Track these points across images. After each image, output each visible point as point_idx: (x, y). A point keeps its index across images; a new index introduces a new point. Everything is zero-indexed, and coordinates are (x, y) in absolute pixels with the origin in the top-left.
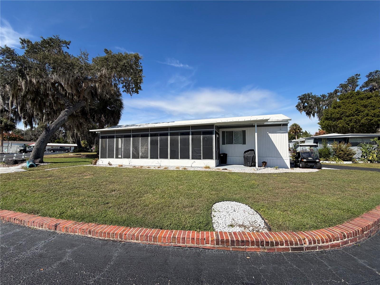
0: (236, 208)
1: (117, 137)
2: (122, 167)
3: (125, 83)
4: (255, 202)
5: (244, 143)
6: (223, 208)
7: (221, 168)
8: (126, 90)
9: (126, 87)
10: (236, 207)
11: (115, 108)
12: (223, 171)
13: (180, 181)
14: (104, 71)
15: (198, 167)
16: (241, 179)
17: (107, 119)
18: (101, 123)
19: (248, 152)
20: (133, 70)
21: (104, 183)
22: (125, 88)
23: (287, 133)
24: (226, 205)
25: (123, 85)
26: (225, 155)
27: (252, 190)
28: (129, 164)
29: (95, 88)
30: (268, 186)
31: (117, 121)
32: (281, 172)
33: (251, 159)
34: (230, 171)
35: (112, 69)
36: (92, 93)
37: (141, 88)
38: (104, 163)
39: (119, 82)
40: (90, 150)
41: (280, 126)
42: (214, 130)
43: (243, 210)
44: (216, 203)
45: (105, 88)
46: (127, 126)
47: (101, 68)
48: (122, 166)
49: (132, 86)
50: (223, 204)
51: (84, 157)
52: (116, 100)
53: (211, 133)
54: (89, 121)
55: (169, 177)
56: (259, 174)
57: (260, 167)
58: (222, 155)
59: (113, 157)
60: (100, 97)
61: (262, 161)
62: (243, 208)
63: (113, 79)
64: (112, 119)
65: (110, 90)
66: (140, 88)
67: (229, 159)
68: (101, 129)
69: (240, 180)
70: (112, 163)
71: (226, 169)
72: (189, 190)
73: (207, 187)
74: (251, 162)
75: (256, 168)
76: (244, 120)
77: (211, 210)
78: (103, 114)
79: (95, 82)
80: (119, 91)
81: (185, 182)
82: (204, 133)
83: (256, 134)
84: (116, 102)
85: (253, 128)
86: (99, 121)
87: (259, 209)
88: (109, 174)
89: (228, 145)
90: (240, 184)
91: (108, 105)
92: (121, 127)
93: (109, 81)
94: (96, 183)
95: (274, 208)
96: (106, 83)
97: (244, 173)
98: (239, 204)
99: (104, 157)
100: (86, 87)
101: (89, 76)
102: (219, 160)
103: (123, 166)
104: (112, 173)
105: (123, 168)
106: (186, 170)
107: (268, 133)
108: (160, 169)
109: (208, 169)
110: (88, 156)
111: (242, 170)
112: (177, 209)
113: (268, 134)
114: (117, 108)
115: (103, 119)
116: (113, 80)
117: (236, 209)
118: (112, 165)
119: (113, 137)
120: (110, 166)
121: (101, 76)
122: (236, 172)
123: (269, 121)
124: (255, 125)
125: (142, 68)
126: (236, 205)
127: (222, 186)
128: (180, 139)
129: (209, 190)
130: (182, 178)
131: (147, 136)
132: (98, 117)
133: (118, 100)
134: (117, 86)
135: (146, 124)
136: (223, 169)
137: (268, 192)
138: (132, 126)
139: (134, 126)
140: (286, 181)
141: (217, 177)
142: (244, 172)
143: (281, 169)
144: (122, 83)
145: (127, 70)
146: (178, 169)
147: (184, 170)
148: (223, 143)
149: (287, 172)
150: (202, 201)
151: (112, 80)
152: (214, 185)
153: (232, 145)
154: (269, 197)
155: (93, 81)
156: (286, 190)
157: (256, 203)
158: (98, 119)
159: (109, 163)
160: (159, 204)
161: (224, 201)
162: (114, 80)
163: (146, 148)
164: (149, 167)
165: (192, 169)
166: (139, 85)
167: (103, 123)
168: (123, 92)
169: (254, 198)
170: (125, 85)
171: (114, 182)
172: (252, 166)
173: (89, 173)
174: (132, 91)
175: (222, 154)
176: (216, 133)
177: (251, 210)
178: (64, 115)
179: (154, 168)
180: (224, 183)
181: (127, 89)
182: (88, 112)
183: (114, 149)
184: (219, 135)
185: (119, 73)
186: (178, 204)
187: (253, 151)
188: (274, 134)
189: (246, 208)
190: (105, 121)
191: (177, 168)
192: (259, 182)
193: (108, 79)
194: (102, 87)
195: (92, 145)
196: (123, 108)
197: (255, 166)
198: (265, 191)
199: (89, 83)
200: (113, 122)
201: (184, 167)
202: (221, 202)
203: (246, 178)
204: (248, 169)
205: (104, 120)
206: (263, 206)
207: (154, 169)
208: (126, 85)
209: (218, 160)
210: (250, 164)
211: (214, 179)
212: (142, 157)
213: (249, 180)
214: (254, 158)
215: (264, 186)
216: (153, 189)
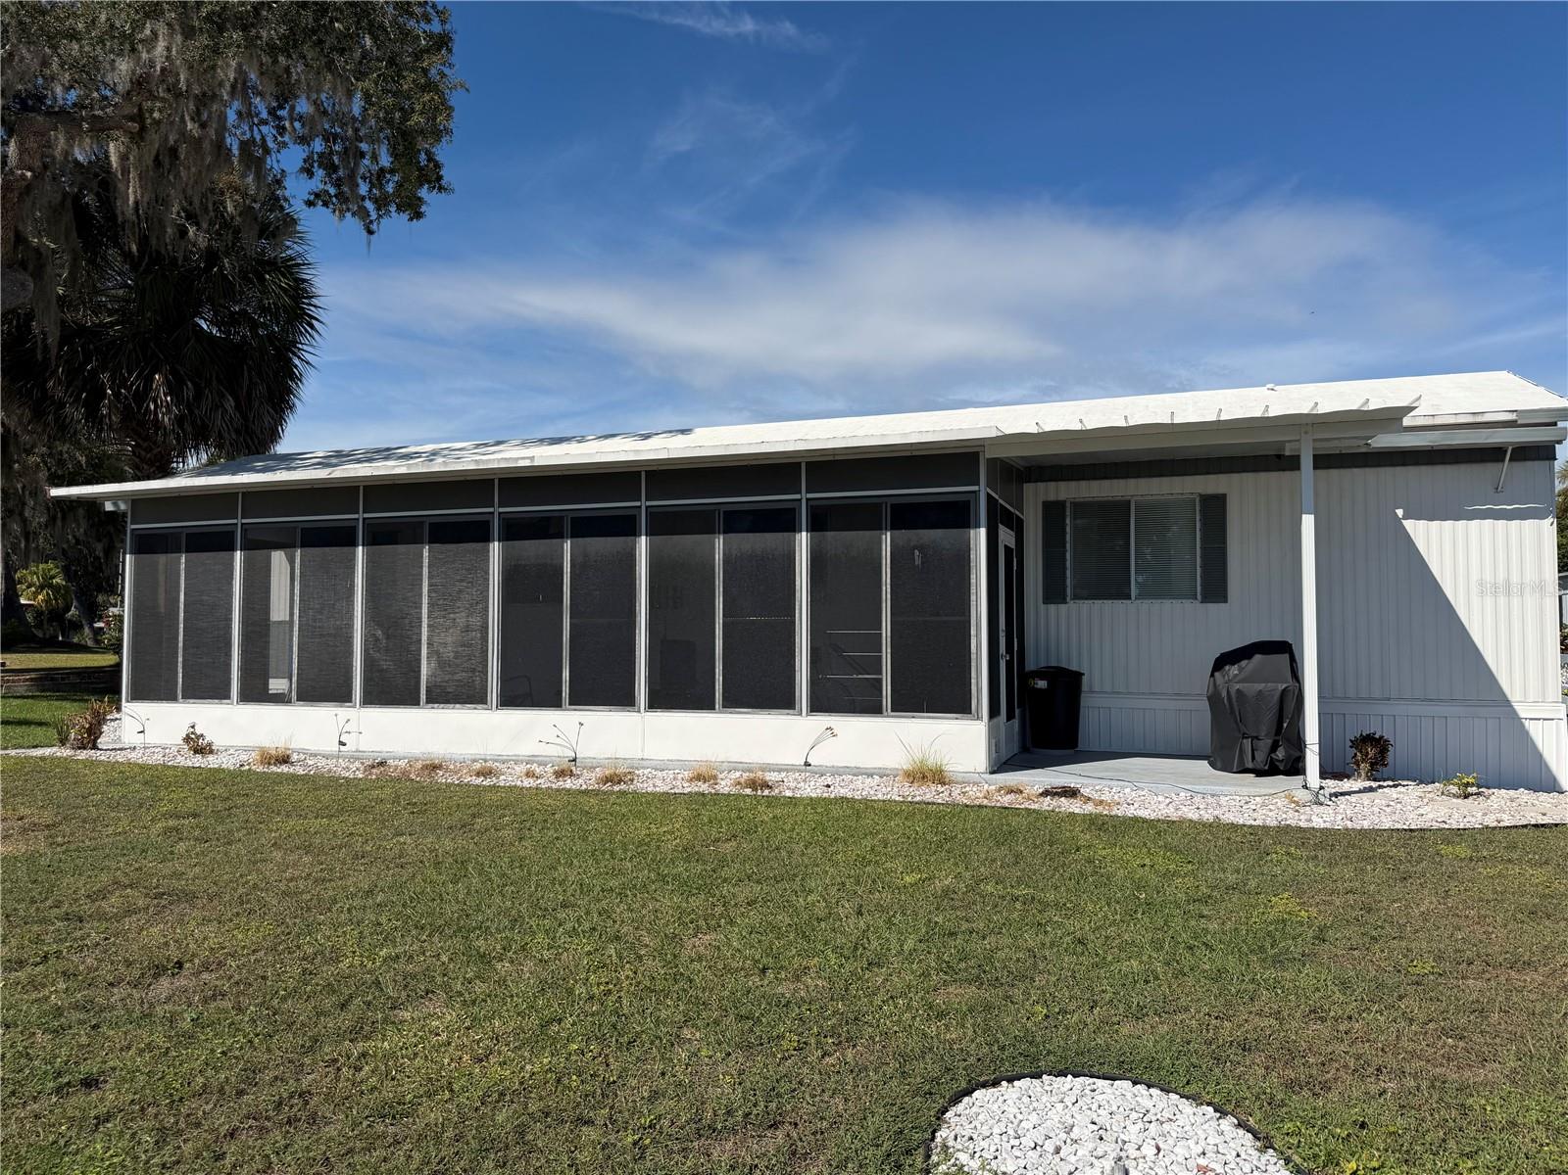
0: (1133, 1138)
1: (259, 543)
2: (284, 769)
3: (327, 140)
4: (1291, 1085)
5: (1215, 589)
6: (1027, 1142)
7: (1034, 780)
8: (332, 191)
9: (331, 169)
10: (1133, 1133)
11: (254, 326)
12: (1047, 804)
13: (706, 889)
14: (162, 48)
15: (857, 772)
16: (1189, 881)
17: (189, 406)
18: (146, 438)
19: (1244, 663)
20: (375, 38)
21: (113, 903)
22: (320, 173)
23: (1550, 520)
24: (1056, 1115)
25: (304, 156)
26: (1067, 684)
27: (1271, 973)
28: (335, 747)
29: (101, 178)
30: (1404, 944)
31: (267, 419)
32: (1505, 817)
33: (1268, 718)
34: (1100, 808)
35: (221, 29)
36: (81, 212)
37: (440, 178)
38: (151, 738)
39: (281, 130)
40: (87, 630)
41: (1500, 465)
42: (982, 489)
43: (1191, 1164)
44: (969, 1092)
45: (177, 175)
46: (334, 461)
47: (137, 26)
48: (285, 760)
49: (375, 158)
50: (1026, 1099)
51: (21, 690)
52: (261, 262)
53: (959, 515)
54: (56, 420)
55: (625, 850)
56: (1326, 839)
57: (1339, 776)
58: (1042, 684)
59: (220, 693)
60: (143, 242)
61: (1353, 733)
62: (1191, 1143)
63: (236, 105)
64: (230, 403)
65: (212, 191)
66: (432, 176)
67: (1096, 712)
68: (149, 478)
69: (1178, 887)
70: (212, 735)
71: (1071, 793)
72: (764, 970)
73: (909, 944)
74: (1269, 742)
75: (1305, 787)
76: (1212, 418)
77: (928, 1157)
78: (160, 373)
79: (101, 129)
80: (277, 199)
81: (744, 892)
82: (906, 516)
83: (1308, 522)
84: (262, 280)
85: (1288, 473)
86: (135, 420)
87: (1329, 1154)
88: (171, 823)
89: (1085, 606)
90: (1177, 923)
91: (200, 304)
92: (289, 469)
93: (203, 126)
94: (49, 903)
95: (1451, 1144)
96: (183, 134)
97: (1215, 827)
98: (1161, 1105)
99: (155, 688)
100: (30, 169)
101: (59, 90)
102: (1016, 722)
103: (295, 757)
104: (195, 816)
105: (293, 778)
106: (766, 792)
107: (1400, 512)
108: (568, 783)
109: (933, 787)
110: (52, 679)
111: (1197, 799)
112: (644, 1149)
113: (1398, 521)
114: (264, 326)
115: (162, 404)
116: (231, 117)
117: (1132, 1153)
118: (211, 752)
119: (222, 542)
120: (198, 761)
121: (140, 83)
122: (1143, 813)
123: (1407, 421)
124: (1298, 457)
125: (448, 27)
126: (1134, 1115)
127: (1030, 939)
128: (727, 560)
129: (925, 975)
130: (723, 862)
131: (478, 533)
132: (128, 389)
133: (273, 265)
134: (260, 162)
135: (478, 446)
136: (1046, 793)
137: (1400, 998)
138: (370, 460)
139: (386, 458)
140: (1543, 896)
141: (994, 860)
142: (1207, 816)
143: (1499, 797)
144: (303, 140)
145: (330, 41)
146: (704, 787)
147: (748, 791)
148: (1054, 593)
149: (1546, 820)
150: (857, 1071)
151: (223, 117)
152: (965, 926)
153: (1119, 606)
154: (1410, 1047)
155: (83, 119)
156: (1550, 982)
157: (1305, 1093)
158: (127, 407)
159: (187, 739)
160: (502, 1094)
161: (1037, 1076)
162: (239, 114)
163: (467, 629)
164: (485, 773)
165: (811, 789)
166: (429, 154)
167: (165, 435)
168: (310, 204)
169: (1291, 1054)
170: (321, 155)
171: (191, 897)
172: (1271, 770)
173: (21, 819)
174: (376, 201)
175: (1040, 674)
176: (998, 518)
177: (1265, 1158)
179: (528, 775)
180: (1051, 913)
181: (338, 184)
182: (54, 351)
183: (229, 627)
184: (1017, 526)
185: (275, 62)
186: (655, 1096)
187: (1287, 656)
188: (1448, 524)
189: (1219, 1140)
190: (180, 420)
191: (700, 777)
192: (1330, 903)
193: (192, 106)
194: (150, 162)
195: (100, 598)
196: (312, 327)
197: (1296, 768)
198: (1380, 986)
199: (57, 138)
200: (238, 432)
201: (750, 771)
202: (1010, 1080)
203: (1224, 871)
204: (1245, 791)
205: (169, 411)
206: (1363, 1126)
207: (528, 783)
208: (331, 153)
209: (1010, 716)
210: (1261, 756)
211: (968, 875)
212: (441, 696)
213: (1252, 884)
214: (1290, 706)
215: (1373, 938)
216: (484, 958)
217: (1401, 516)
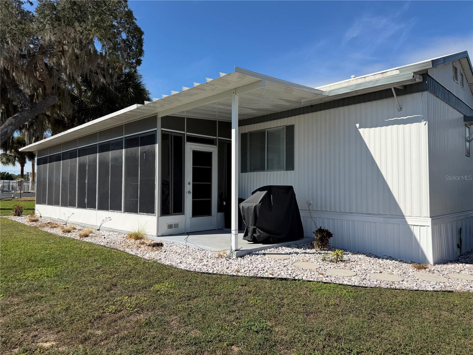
23: (425, 122)
42: (158, 129)
84: (127, 90)
89: (252, 173)
100: (42, 69)
107: (358, 125)
148: (244, 169)
153: (262, 173)
172: (254, 241)
178: (9, 125)
188: (378, 129)
214: (258, 214)
217: (358, 127)
